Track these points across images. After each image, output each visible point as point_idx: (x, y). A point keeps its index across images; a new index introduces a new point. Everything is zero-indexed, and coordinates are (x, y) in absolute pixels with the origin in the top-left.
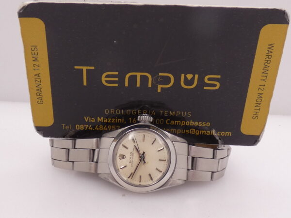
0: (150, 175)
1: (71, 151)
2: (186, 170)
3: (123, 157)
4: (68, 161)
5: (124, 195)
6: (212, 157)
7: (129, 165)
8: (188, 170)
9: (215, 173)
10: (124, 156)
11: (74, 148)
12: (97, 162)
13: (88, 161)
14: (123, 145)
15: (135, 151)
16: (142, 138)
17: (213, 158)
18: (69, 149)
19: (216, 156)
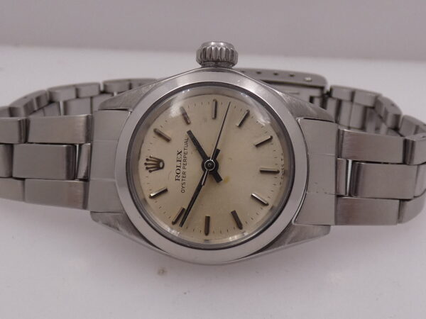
0: (234, 214)
1: (16, 148)
2: (333, 197)
3: (158, 165)
4: (11, 177)
5: (162, 272)
6: (400, 160)
7: (174, 187)
8: (338, 196)
9: (408, 203)
10: (160, 161)
11: (26, 141)
12: (86, 180)
13: (64, 176)
14: (155, 131)
15: (191, 148)
16: (209, 108)
17: (404, 163)
18: (11, 146)
19: (412, 158)
